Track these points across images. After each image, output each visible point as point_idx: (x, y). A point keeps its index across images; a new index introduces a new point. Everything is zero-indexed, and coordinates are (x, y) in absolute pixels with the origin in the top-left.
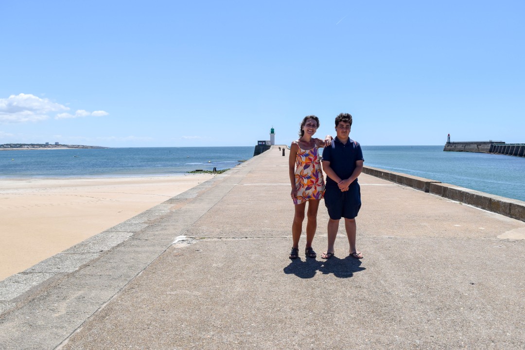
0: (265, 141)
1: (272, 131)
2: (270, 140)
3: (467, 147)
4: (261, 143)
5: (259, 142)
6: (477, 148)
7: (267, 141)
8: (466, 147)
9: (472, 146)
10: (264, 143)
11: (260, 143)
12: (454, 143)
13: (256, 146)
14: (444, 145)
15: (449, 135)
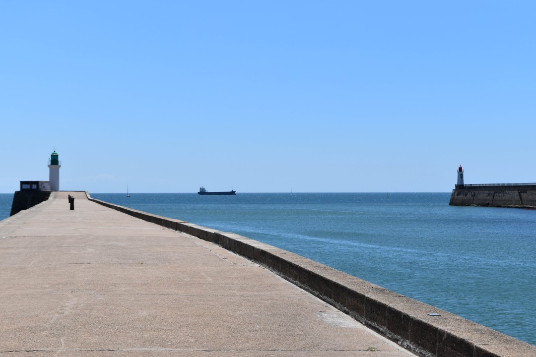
0: (37, 183)
1: (55, 160)
2: (48, 180)
3: (499, 197)
4: (28, 187)
5: (22, 183)
6: (518, 198)
7: (43, 182)
8: (496, 197)
9: (509, 195)
10: (34, 187)
11: (25, 187)
12: (472, 188)
13: (17, 193)
14: (451, 191)
15: (460, 169)
